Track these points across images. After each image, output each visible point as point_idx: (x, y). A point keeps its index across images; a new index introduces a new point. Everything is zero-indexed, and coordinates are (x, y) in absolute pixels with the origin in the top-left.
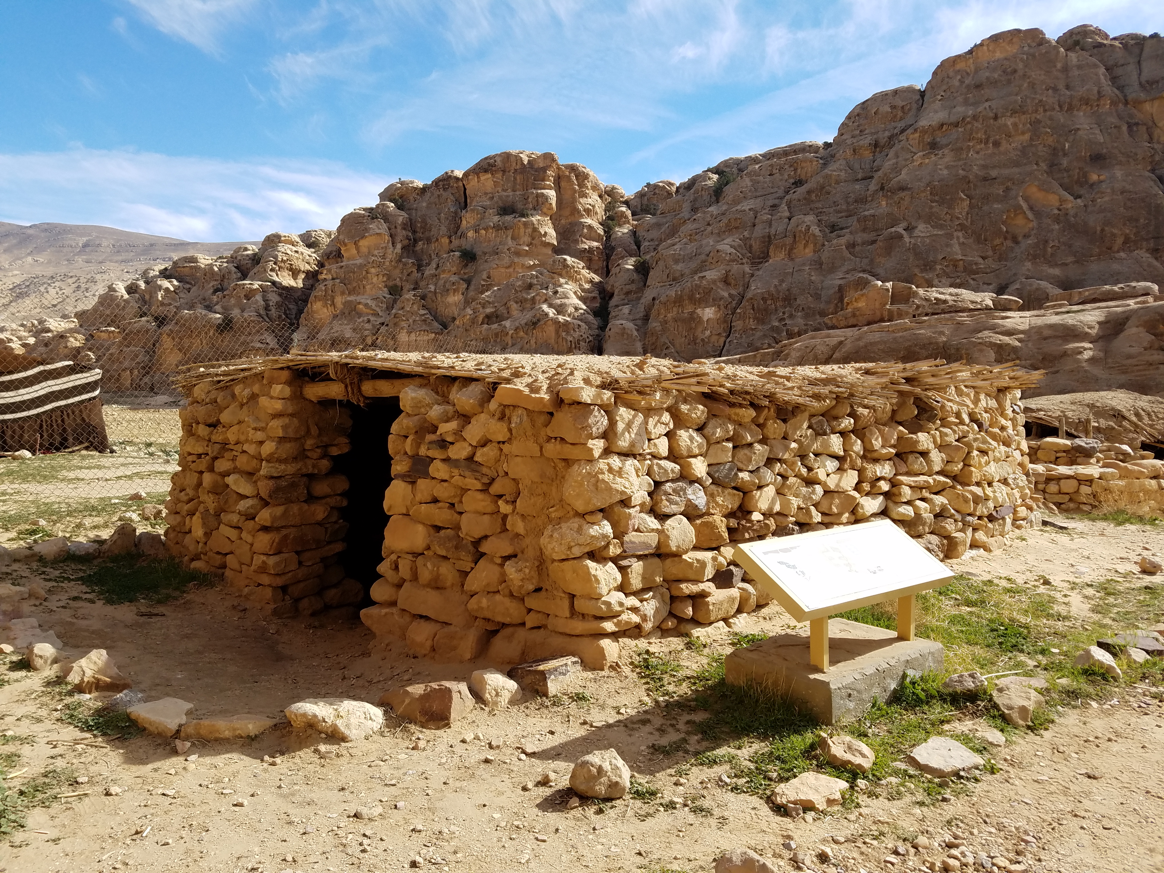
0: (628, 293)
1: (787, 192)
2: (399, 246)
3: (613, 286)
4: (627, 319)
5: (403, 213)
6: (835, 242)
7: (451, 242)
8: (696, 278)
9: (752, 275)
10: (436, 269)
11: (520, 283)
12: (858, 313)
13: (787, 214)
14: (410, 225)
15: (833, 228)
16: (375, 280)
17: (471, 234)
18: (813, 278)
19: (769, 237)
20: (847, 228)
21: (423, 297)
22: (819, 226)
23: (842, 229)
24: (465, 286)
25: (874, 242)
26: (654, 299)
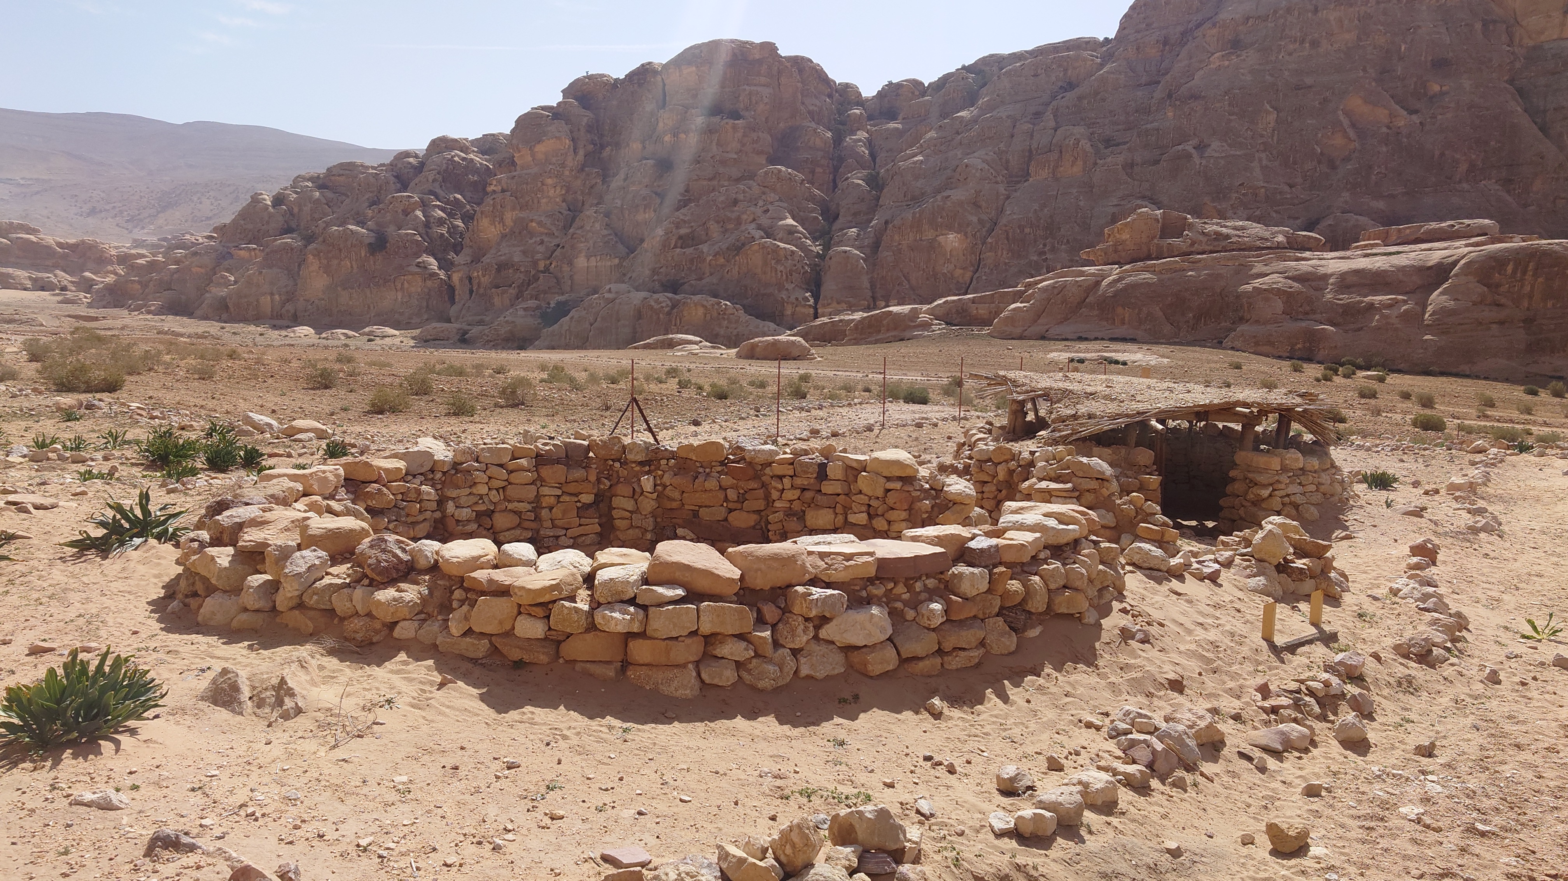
0: (855, 214)
1: (1054, 97)
2: (581, 153)
3: (838, 205)
4: (852, 246)
5: (588, 113)
6: (1109, 159)
7: (644, 147)
8: (939, 197)
9: (1008, 198)
10: (625, 180)
11: (722, 198)
13: (1052, 124)
14: (596, 127)
15: (1108, 142)
16: (551, 193)
17: (667, 138)
18: (1082, 204)
19: (1030, 151)
20: (1125, 143)
21: (607, 215)
22: (1090, 140)
23: (1118, 145)
24: (658, 201)
25: (1157, 162)
26: (886, 222)
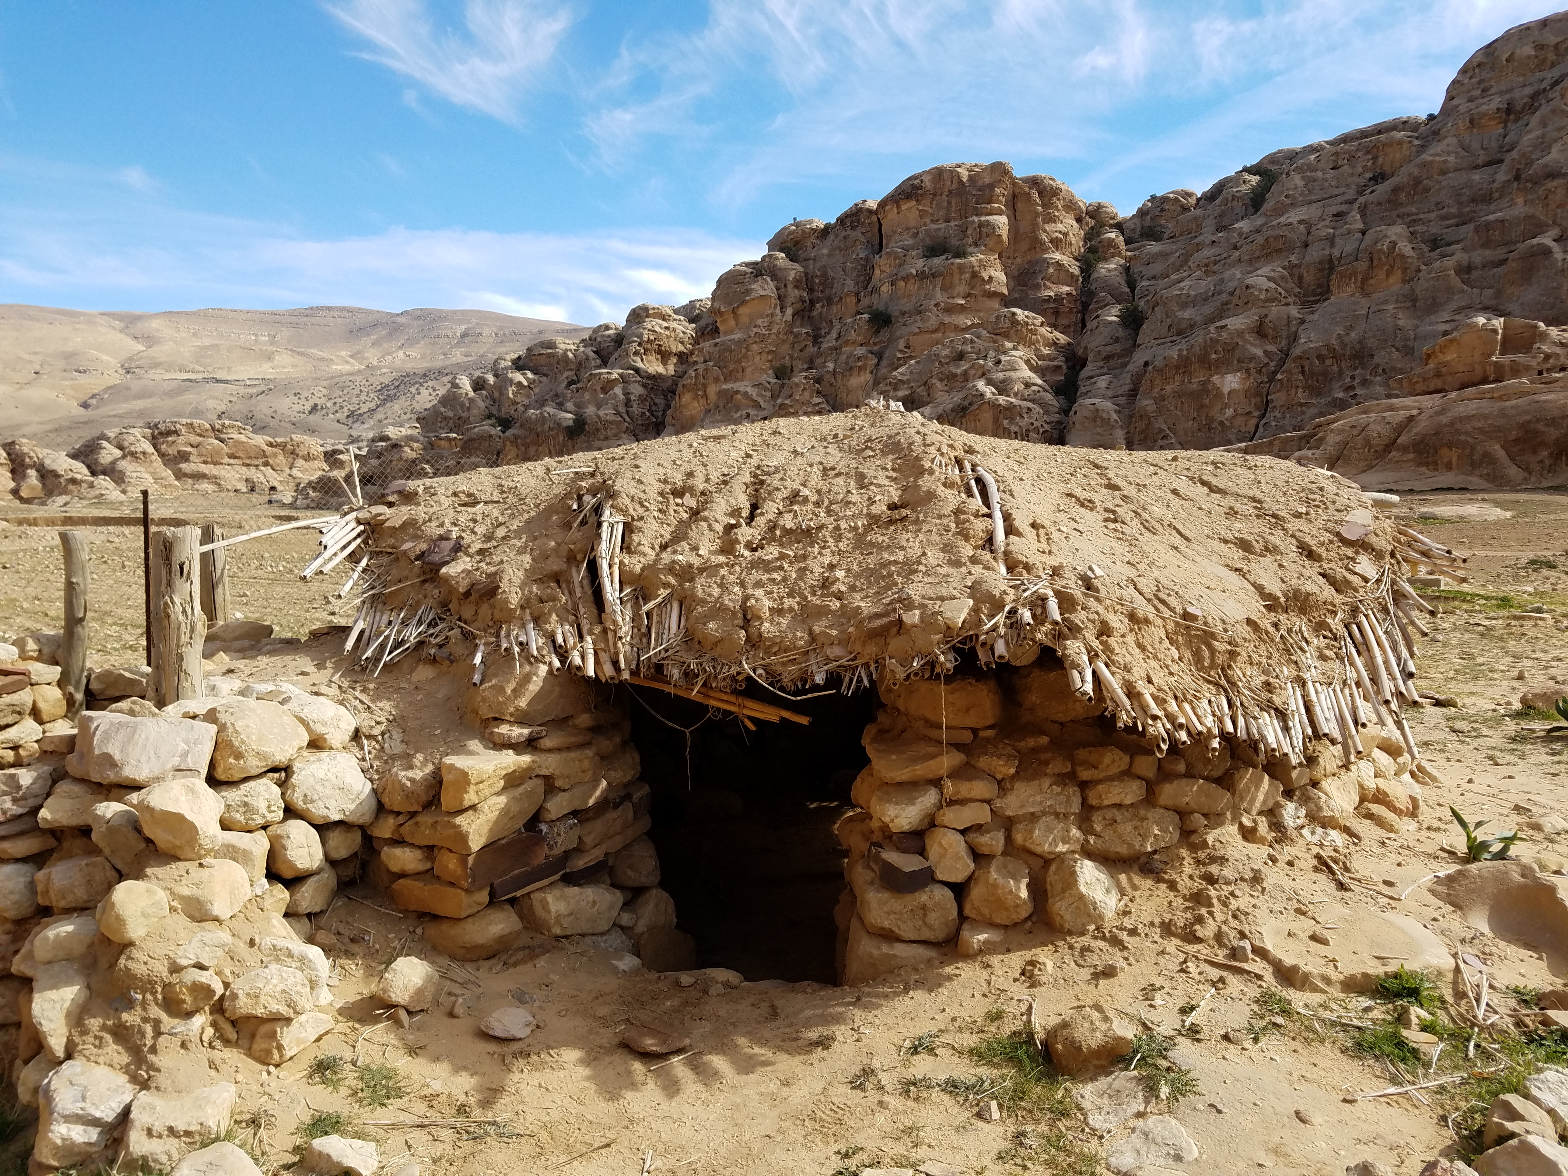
0: (1107, 358)
1: (1361, 193)
2: (789, 311)
3: (1086, 348)
4: (1103, 397)
5: (796, 266)
6: (1437, 264)
7: (859, 300)
8: (1212, 328)
9: (1303, 321)
10: (837, 339)
11: (947, 352)
12: (1444, 370)
13: (1360, 225)
14: (806, 282)
15: (1435, 243)
16: (757, 359)
17: (885, 288)
18: (1401, 323)
19: (1331, 261)
20: (1458, 242)
21: (818, 381)
22: (1411, 242)
23: (1449, 244)
24: (875, 361)
25: (1503, 262)
26: (1146, 364)
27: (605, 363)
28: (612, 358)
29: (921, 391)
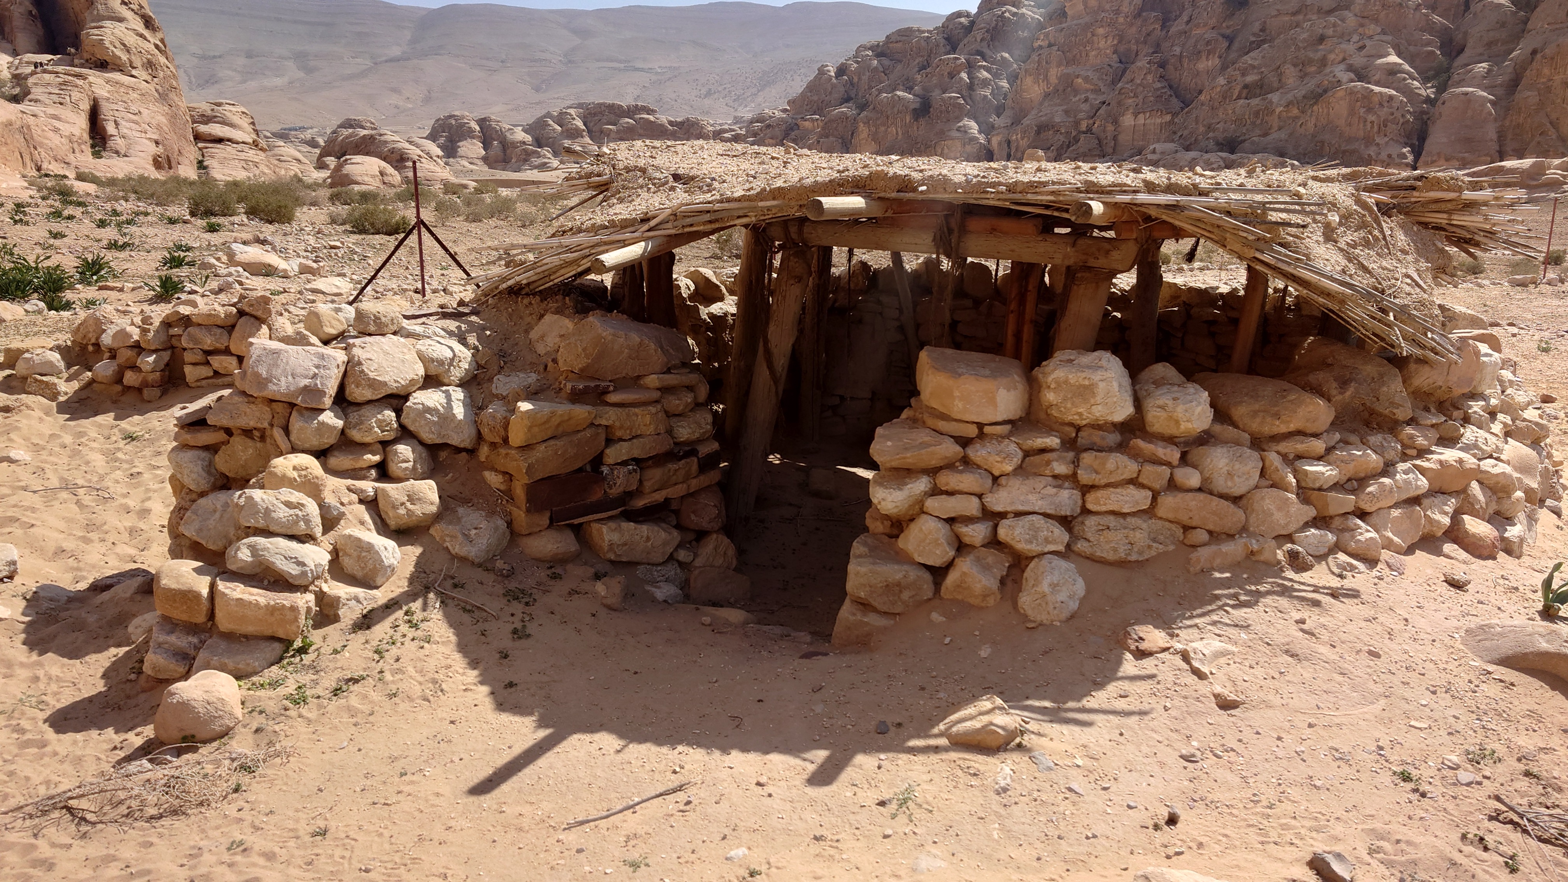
27: (954, 50)
28: (961, 45)
29: (1273, 79)
